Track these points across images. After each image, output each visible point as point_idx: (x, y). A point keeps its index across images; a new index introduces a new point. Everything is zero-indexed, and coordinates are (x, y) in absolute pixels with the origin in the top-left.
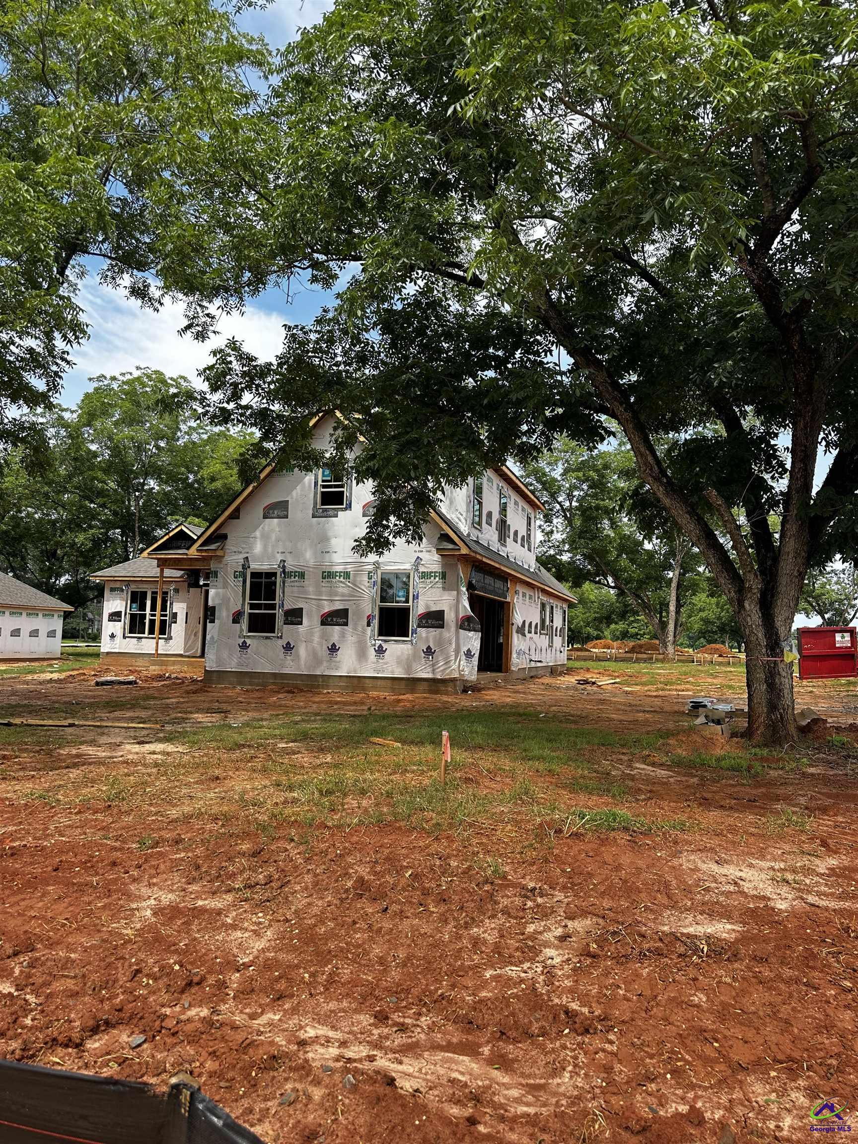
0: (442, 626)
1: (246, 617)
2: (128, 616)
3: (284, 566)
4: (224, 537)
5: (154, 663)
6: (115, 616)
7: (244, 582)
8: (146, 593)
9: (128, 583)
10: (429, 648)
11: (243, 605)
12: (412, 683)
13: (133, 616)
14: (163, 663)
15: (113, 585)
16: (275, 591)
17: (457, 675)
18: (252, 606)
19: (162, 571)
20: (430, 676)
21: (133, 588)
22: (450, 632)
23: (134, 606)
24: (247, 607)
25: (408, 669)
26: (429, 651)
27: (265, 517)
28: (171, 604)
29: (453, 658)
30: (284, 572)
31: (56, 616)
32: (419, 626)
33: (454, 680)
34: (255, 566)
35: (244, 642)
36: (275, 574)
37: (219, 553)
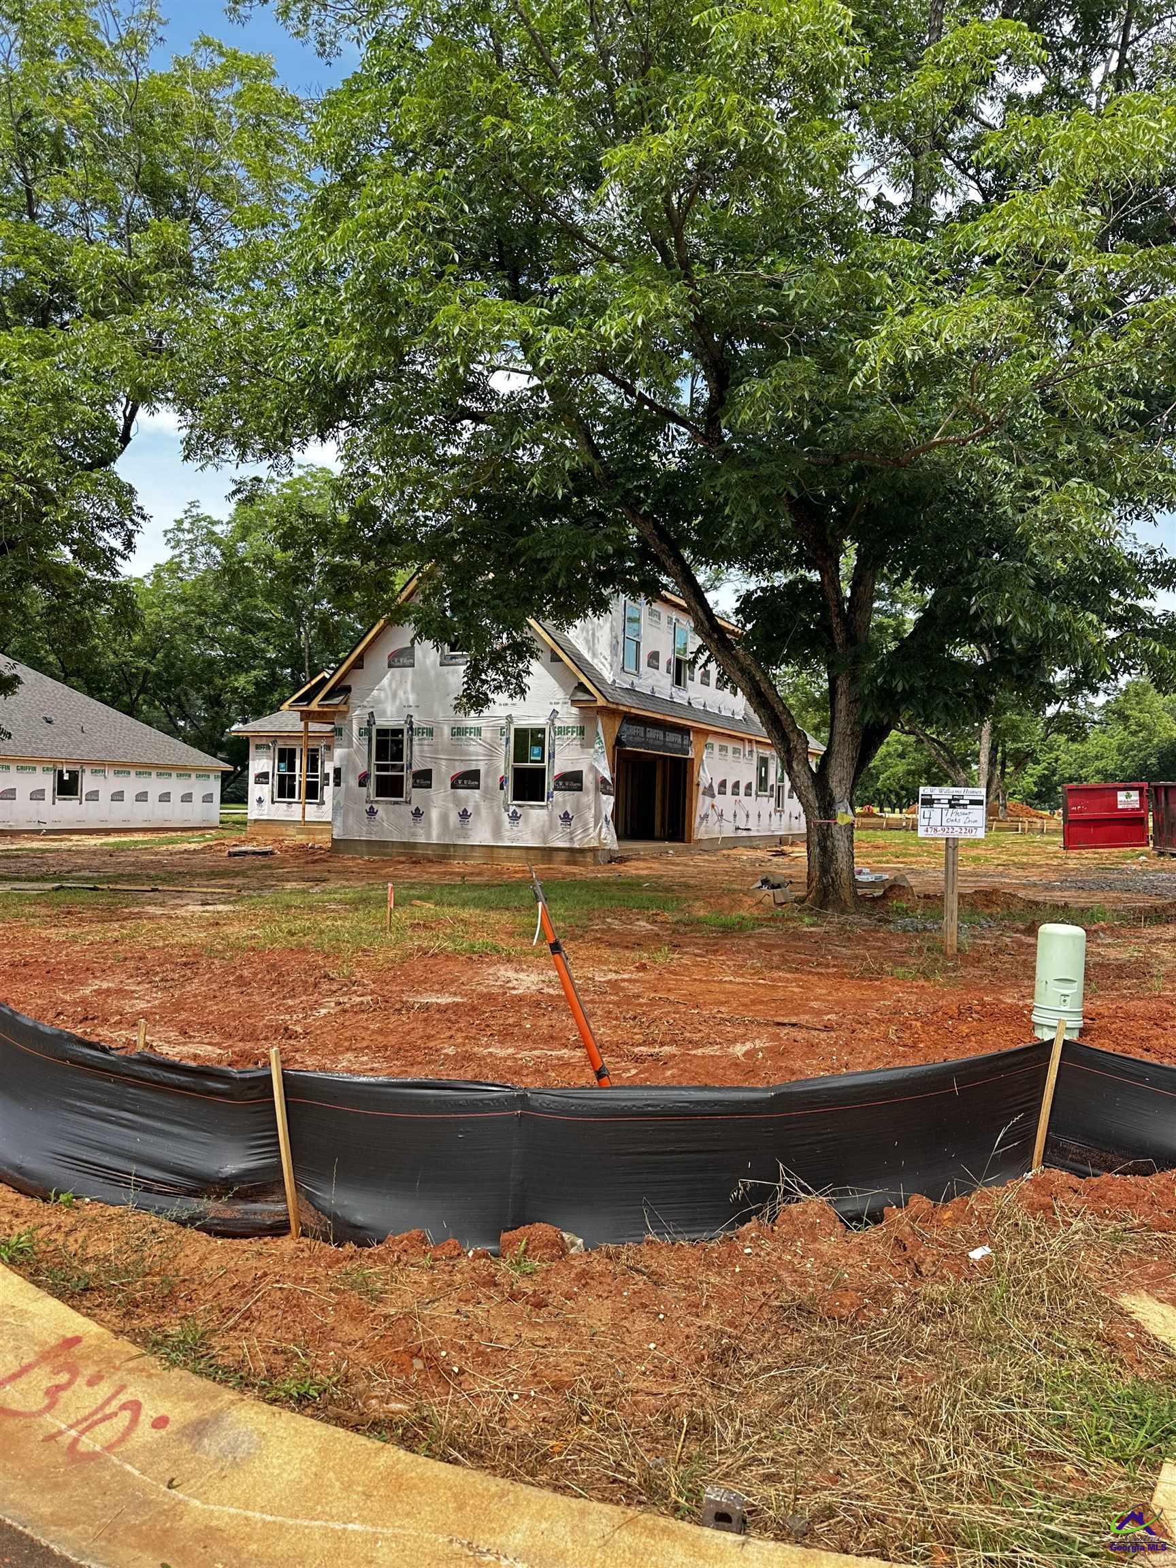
0: (580, 789)
1: (373, 780)
2: (276, 778)
3: (411, 723)
4: (348, 690)
5: (300, 832)
6: (262, 777)
7: (370, 740)
8: (294, 750)
9: (275, 739)
10: (566, 814)
11: (369, 766)
12: (548, 853)
13: (282, 778)
14: (310, 832)
15: (258, 742)
16: (402, 749)
17: (594, 844)
18: (380, 768)
19: (306, 725)
20: (567, 845)
21: (281, 744)
22: (588, 797)
23: (282, 765)
24: (373, 768)
25: (545, 838)
26: (566, 817)
27: (390, 666)
28: (322, 763)
29: (592, 825)
30: (411, 728)
31: (212, 777)
32: (555, 789)
33: (593, 850)
34: (381, 723)
35: (372, 808)
36: (401, 731)
37: (343, 708)
